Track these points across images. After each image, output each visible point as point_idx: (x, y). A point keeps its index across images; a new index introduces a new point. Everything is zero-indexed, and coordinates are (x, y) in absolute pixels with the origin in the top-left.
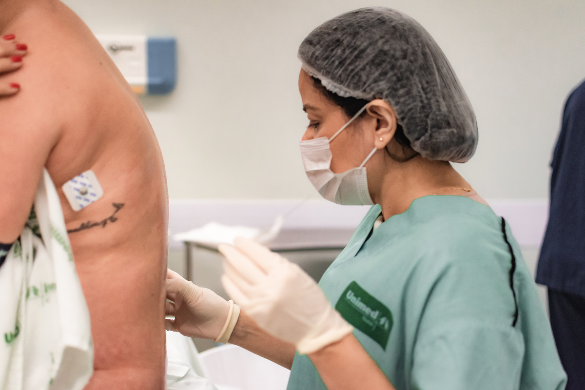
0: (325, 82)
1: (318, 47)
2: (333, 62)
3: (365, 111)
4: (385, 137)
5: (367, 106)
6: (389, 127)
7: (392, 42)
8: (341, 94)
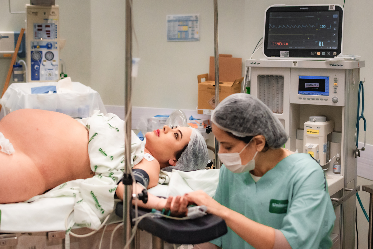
0: (234, 133)
1: (227, 120)
2: (237, 125)
3: (253, 140)
4: (261, 147)
5: (253, 138)
6: (263, 144)
7: (256, 112)
8: (242, 136)
